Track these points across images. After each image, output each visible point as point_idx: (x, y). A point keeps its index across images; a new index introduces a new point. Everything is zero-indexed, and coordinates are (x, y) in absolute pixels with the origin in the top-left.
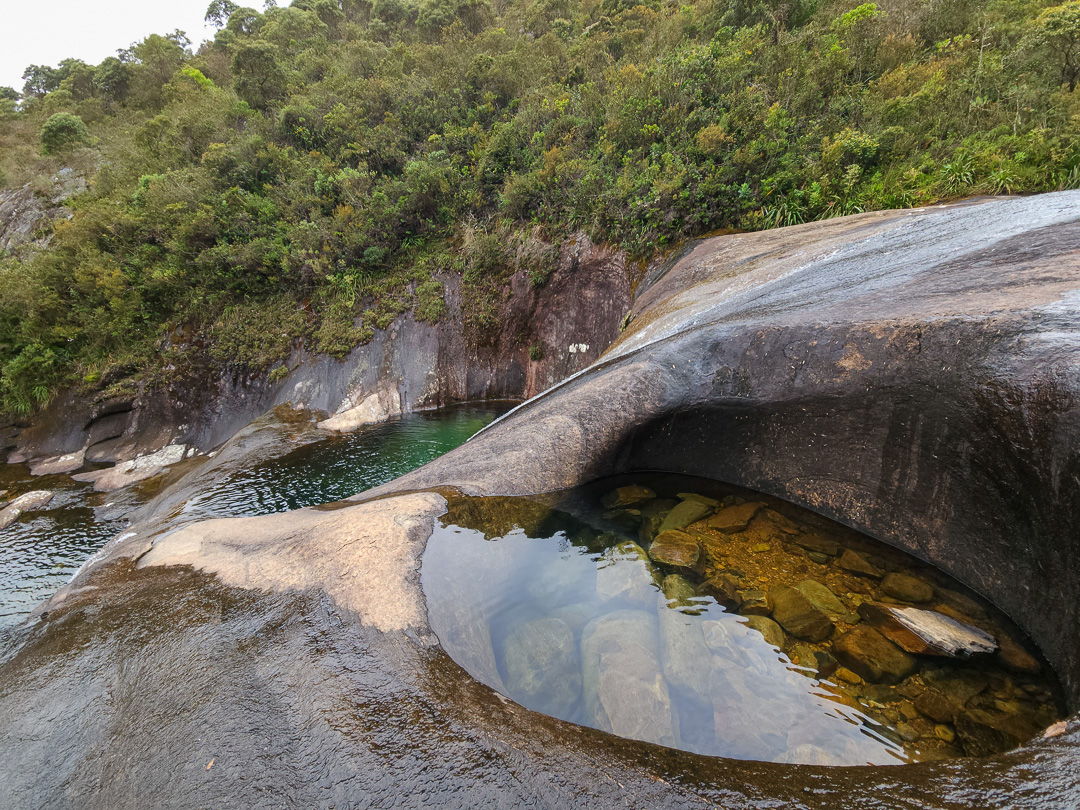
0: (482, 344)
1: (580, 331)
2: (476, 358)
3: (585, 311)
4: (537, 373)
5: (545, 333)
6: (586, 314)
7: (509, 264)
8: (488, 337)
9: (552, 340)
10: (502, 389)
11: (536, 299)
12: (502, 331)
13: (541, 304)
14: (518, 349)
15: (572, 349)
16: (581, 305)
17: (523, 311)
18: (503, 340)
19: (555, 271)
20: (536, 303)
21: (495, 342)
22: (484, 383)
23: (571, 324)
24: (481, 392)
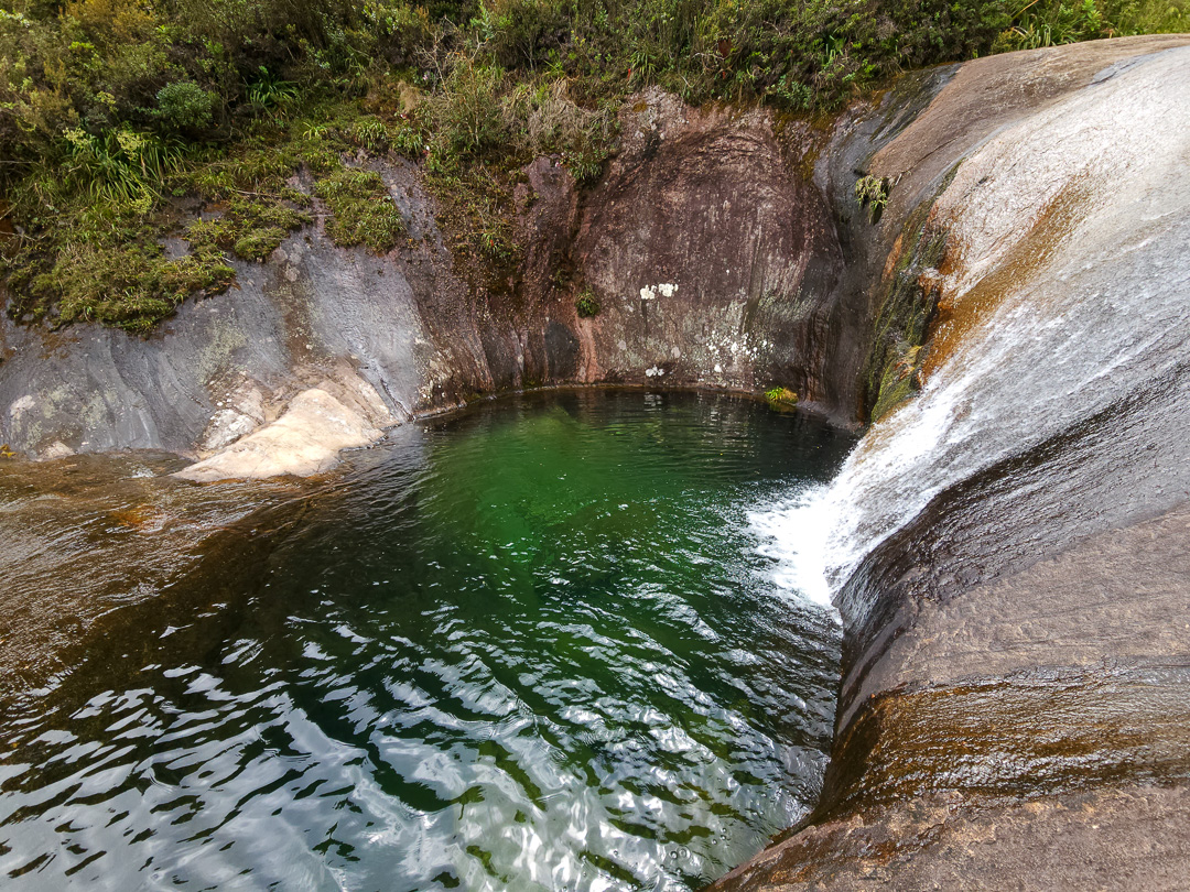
0: (495, 291)
1: (658, 263)
2: (487, 315)
3: (667, 228)
4: (596, 337)
5: (596, 270)
6: (670, 233)
7: (519, 145)
8: (503, 277)
9: (608, 282)
10: (542, 368)
11: (580, 207)
12: (525, 267)
13: (587, 217)
14: (555, 299)
15: (646, 293)
16: (661, 218)
17: (559, 230)
18: (529, 282)
19: (613, 157)
20: (580, 216)
21: (516, 286)
22: (514, 360)
23: (641, 252)
24: (512, 376)
